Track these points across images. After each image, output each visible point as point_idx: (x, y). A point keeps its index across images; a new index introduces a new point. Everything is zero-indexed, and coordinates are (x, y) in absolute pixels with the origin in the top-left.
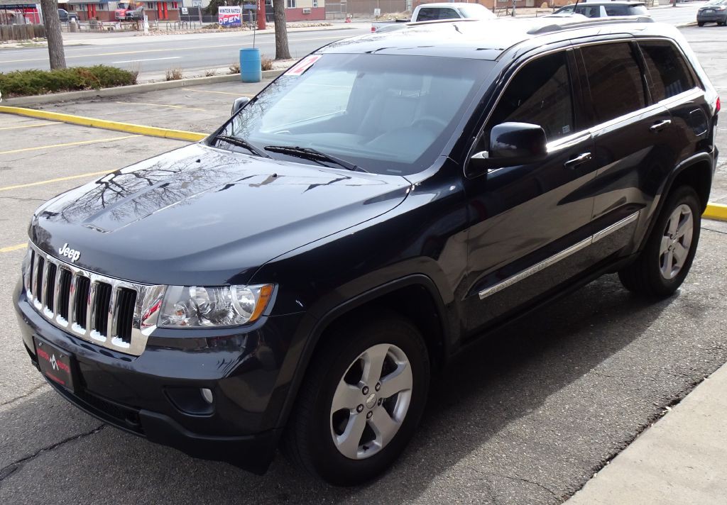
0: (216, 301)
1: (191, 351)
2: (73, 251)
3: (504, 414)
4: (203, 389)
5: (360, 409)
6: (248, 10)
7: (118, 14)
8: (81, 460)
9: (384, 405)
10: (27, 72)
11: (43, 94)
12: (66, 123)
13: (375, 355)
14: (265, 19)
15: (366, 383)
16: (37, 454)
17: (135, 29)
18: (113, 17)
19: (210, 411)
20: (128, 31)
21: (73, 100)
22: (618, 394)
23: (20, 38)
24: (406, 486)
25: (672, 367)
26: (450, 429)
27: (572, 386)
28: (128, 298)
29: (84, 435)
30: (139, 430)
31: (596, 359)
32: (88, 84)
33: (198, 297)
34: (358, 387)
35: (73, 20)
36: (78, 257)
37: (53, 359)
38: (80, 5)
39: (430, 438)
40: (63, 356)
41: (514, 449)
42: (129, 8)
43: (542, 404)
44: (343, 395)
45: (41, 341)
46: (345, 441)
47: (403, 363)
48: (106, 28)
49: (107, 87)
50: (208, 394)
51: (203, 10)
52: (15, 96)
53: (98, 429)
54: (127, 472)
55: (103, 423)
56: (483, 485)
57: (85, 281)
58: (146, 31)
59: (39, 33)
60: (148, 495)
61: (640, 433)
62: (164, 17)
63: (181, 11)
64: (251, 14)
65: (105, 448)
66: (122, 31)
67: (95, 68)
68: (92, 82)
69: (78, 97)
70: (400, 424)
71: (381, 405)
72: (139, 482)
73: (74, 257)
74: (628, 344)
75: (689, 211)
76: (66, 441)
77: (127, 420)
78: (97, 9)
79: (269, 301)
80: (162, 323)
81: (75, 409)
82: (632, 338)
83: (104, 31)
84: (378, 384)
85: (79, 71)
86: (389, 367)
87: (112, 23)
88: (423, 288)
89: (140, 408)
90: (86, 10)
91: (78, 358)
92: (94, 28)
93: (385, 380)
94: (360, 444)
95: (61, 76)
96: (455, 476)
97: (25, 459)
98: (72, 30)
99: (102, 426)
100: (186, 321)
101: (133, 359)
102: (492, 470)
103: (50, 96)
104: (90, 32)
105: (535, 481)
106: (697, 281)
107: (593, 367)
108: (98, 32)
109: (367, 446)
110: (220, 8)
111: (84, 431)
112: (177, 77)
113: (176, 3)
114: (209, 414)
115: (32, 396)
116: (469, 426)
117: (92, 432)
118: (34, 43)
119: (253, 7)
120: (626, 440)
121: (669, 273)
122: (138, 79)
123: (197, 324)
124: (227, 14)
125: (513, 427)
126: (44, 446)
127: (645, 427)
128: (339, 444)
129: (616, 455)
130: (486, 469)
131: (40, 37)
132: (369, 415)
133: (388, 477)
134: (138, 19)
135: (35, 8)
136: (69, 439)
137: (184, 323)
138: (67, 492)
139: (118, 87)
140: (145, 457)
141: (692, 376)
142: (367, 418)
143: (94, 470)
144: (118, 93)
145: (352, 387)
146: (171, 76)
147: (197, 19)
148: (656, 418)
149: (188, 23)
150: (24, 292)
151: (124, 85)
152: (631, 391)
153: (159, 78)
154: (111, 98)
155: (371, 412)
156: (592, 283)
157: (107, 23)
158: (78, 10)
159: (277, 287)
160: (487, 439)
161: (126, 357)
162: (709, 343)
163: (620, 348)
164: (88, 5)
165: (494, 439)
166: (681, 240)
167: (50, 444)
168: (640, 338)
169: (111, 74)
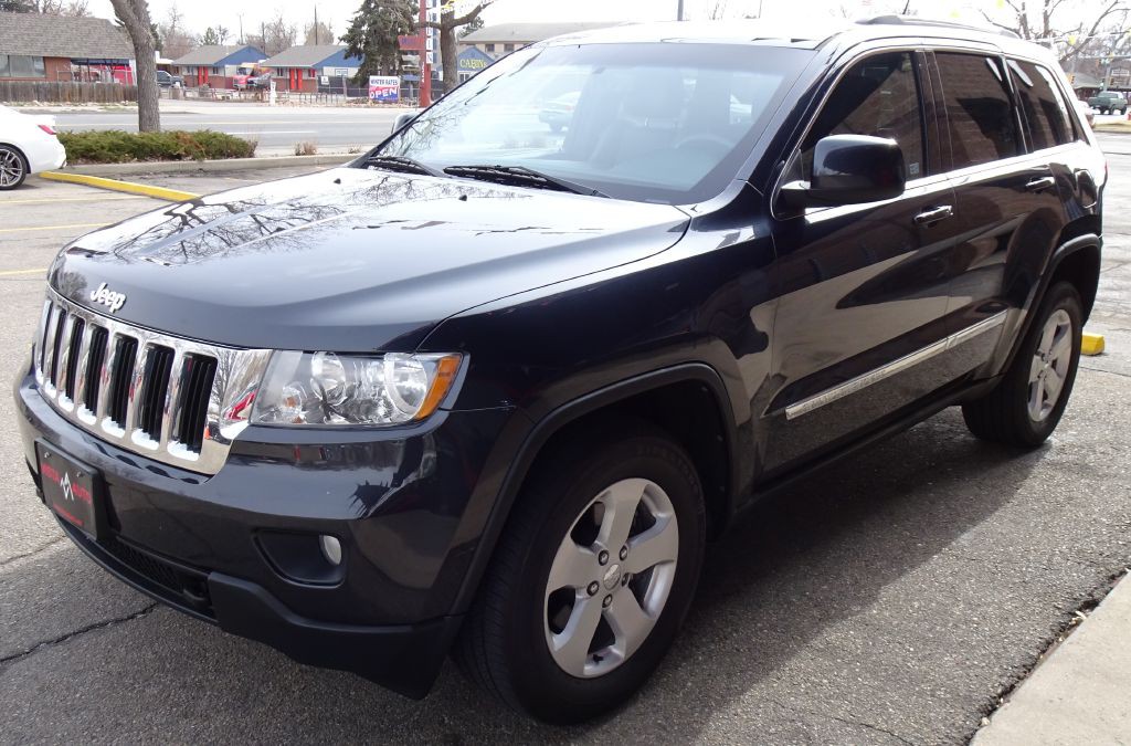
0: (357, 383)
1: (309, 465)
2: (114, 293)
3: (815, 612)
4: (325, 537)
5: (593, 589)
6: (407, 82)
7: (236, 81)
8: (107, 663)
9: (630, 586)
10: (106, 133)
11: (125, 162)
12: (153, 197)
13: (623, 497)
14: (429, 96)
15: (607, 546)
16: (33, 649)
17: (256, 100)
18: (230, 84)
19: (336, 577)
20: (250, 101)
21: (165, 173)
22: (995, 588)
23: (104, 101)
24: (665, 728)
25: (1070, 549)
26: (731, 633)
27: (917, 572)
28: (202, 372)
29: (118, 621)
30: (205, 610)
31: (946, 531)
32: (188, 153)
33: (325, 376)
34: (592, 550)
35: (178, 84)
36: (121, 303)
37: (66, 481)
38: (188, 67)
39: (698, 647)
40: (81, 475)
41: (840, 669)
42: (252, 75)
43: (875, 600)
44: (567, 564)
45: (50, 450)
46: (566, 645)
47: (665, 514)
48: (220, 97)
49: (214, 158)
50: (332, 545)
51: (348, 79)
52: (86, 163)
53: (144, 612)
54: (184, 686)
55: (153, 601)
56: (798, 731)
57: (131, 345)
58: (273, 101)
59: (129, 95)
60: (216, 727)
61: (1043, 652)
62: (298, 88)
63: (320, 81)
64: (412, 89)
65: (152, 645)
66: (241, 101)
67: (200, 133)
68: (194, 150)
69: (173, 169)
70: (656, 619)
71: (626, 585)
72: (204, 703)
73: (115, 303)
74: (991, 512)
75: (1067, 321)
76: (87, 630)
77: (185, 591)
78: (210, 74)
79: (451, 384)
80: (257, 418)
81: (109, 578)
82: (996, 505)
83: (217, 100)
84: (624, 548)
85: (177, 136)
86: (642, 522)
87: (228, 91)
88: (704, 389)
89: (209, 570)
90: (196, 74)
91: (108, 480)
92: (203, 96)
93: (635, 542)
94: (589, 652)
95: (152, 139)
96: (746, 713)
97: (11, 658)
98: (175, 97)
99: (152, 606)
100: (302, 417)
101: (202, 480)
102: (809, 704)
103: (135, 165)
104: (197, 100)
105: (884, 727)
106: (1072, 429)
107: (946, 544)
108: (209, 100)
109: (600, 654)
110: (372, 78)
111: (119, 614)
112: (309, 151)
113: (314, 71)
114: (335, 584)
115: (41, 556)
116: (761, 630)
117: (132, 617)
118: (122, 107)
119: (416, 78)
120: (1024, 662)
121: (1038, 413)
122: (257, 152)
123: (321, 422)
124: (379, 85)
125: (833, 635)
126: (47, 637)
127: (1049, 643)
128: (556, 649)
129: (1012, 687)
130: (799, 704)
131: (131, 100)
132: (607, 601)
133: (632, 710)
134: (264, 87)
135: (128, 65)
136: (93, 627)
137: (299, 420)
138: (74, 718)
139: (229, 160)
140: (218, 661)
141: (1104, 565)
142: (604, 605)
143: (128, 681)
144: (228, 167)
145: (584, 551)
146: (302, 150)
147: (341, 92)
148: (1065, 629)
149: (329, 97)
150: (32, 371)
151: (237, 157)
152: (1014, 583)
153: (287, 153)
154: (218, 173)
155: (610, 595)
156: (918, 426)
157: (222, 90)
158: (185, 73)
159: (468, 358)
160: (793, 653)
161: (192, 477)
162: (1117, 516)
163: (983, 518)
164: (198, 68)
165: (805, 654)
166: (1054, 364)
167: (59, 633)
168: (1009, 505)
169: (220, 141)
